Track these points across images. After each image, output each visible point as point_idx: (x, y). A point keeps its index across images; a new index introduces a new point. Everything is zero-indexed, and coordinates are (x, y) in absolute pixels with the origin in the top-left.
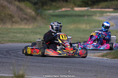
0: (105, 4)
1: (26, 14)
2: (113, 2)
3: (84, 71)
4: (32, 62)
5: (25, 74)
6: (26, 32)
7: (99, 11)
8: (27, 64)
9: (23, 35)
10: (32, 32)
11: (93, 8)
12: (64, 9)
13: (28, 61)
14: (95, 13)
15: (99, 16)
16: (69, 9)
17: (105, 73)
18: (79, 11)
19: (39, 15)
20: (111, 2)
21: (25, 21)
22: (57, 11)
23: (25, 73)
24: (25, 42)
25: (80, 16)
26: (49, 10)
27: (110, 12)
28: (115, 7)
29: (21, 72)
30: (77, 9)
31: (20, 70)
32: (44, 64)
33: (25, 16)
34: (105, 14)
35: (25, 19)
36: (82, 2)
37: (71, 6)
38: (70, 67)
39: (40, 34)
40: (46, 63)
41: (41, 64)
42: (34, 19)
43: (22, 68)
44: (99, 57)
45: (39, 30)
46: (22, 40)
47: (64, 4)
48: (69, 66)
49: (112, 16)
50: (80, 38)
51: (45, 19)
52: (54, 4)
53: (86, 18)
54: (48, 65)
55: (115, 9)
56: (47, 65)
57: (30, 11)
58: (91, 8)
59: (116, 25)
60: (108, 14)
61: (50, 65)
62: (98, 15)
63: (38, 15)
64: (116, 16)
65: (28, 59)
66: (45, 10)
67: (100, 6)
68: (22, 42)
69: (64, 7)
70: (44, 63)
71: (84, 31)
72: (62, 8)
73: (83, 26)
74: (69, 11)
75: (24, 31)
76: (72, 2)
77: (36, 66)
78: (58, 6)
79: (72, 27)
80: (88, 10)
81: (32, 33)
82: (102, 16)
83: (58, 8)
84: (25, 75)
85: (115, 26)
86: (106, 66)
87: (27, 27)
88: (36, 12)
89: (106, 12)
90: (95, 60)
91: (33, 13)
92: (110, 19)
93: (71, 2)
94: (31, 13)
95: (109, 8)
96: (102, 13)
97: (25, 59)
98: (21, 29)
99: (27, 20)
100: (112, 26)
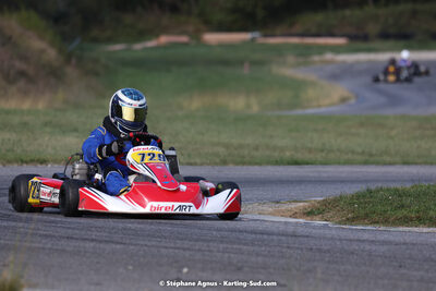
0: (319, 18)
1: (24, 58)
2: (347, 12)
3: (240, 269)
4: (46, 237)
5: (23, 281)
6: (25, 125)
7: (296, 46)
8: (28, 244)
9: (14, 136)
10: (46, 124)
11: (274, 36)
12: (164, 39)
13: (32, 235)
14: (279, 51)
15: (297, 65)
16: (184, 39)
17: (319, 275)
18: (222, 45)
19: (74, 61)
20: (340, 13)
21: (22, 83)
22: (138, 46)
23: (22, 277)
24: (23, 162)
25: (225, 63)
26: (110, 40)
27: (336, 49)
28: (353, 31)
29: (8, 275)
30: (212, 38)
31: (4, 265)
32: (92, 244)
33: (19, 65)
34: (316, 58)
35: (22, 74)
37: (191, 28)
38: (187, 254)
39: (76, 130)
40: (101, 242)
41: (82, 244)
42: (54, 75)
43: (11, 258)
44: (294, 215)
45: (72, 117)
46: (10, 156)
47: (167, 19)
48: (184, 249)
49: (344, 62)
50: (227, 146)
51: (97, 74)
52: (128, 18)
53: (246, 70)
54: (108, 247)
55: (352, 38)
56: (102, 245)
57: (40, 45)
58: (266, 36)
59: (357, 96)
60: (329, 56)
61: (114, 246)
62: (291, 59)
63: (68, 59)
64: (358, 62)
65: (33, 226)
66: (95, 40)
67: (298, 28)
68: (9, 162)
69: (165, 30)
70: (93, 240)
71: (241, 119)
72: (157, 36)
73: (237, 103)
74: (186, 44)
75: (16, 120)
76: (195, 10)
77: (64, 251)
78: (141, 25)
79: (195, 103)
80: (253, 40)
81: (48, 129)
82: (306, 64)
83: (142, 35)
84: (22, 286)
85: (353, 101)
86: (320, 250)
87: (27, 105)
88: (60, 51)
89: (323, 49)
90: (282, 228)
91: (52, 54)
92: (335, 77)
93: (189, 13)
94: (43, 51)
95: (332, 35)
96: (304, 53)
97: (21, 224)
98: (8, 112)
99: (31, 80)
100: (344, 100)
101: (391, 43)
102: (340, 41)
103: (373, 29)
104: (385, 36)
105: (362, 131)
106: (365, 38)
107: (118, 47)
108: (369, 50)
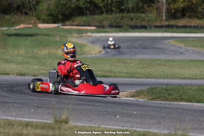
0: (84, 18)
2: (96, 16)
7: (76, 30)
11: (67, 25)
12: (22, 26)
14: (70, 32)
15: (77, 38)
16: (31, 26)
18: (46, 29)
20: (93, 17)
22: (11, 28)
27: (92, 31)
28: (98, 24)
30: (41, 26)
34: (85, 35)
36: (49, 15)
37: (33, 22)
47: (23, 18)
49: (95, 36)
52: (8, 17)
53: (58, 38)
55: (98, 27)
58: (63, 25)
59: (105, 51)
60: (89, 34)
62: (75, 35)
64: (101, 36)
67: (76, 22)
69: (22, 22)
72: (20, 25)
74: (31, 28)
76: (35, 15)
78: (13, 20)
80: (58, 27)
82: (81, 37)
83: (14, 24)
89: (87, 31)
92: (93, 42)
93: (32, 16)
95: (90, 26)
96: (80, 32)
100: (100, 52)
101: (113, 29)
102: (93, 28)
103: (106, 23)
104: (111, 26)
105: (119, 64)
106: (103, 27)
107: (4, 29)
108: (105, 32)
